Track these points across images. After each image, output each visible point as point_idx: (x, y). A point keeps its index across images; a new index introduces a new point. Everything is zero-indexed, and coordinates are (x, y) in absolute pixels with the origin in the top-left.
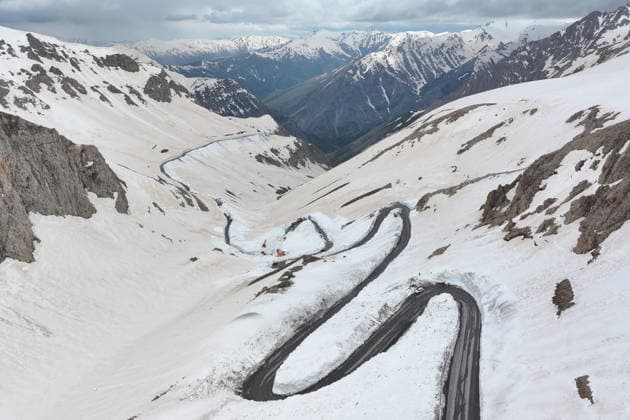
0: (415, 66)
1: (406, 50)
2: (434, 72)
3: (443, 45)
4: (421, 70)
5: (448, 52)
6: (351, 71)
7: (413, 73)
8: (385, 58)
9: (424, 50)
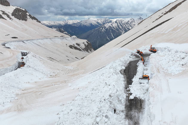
0: (121, 27)
1: (118, 22)
2: (127, 29)
3: (129, 21)
4: (123, 28)
5: (130, 23)
6: (101, 28)
7: (120, 29)
8: (112, 24)
9: (123, 22)
